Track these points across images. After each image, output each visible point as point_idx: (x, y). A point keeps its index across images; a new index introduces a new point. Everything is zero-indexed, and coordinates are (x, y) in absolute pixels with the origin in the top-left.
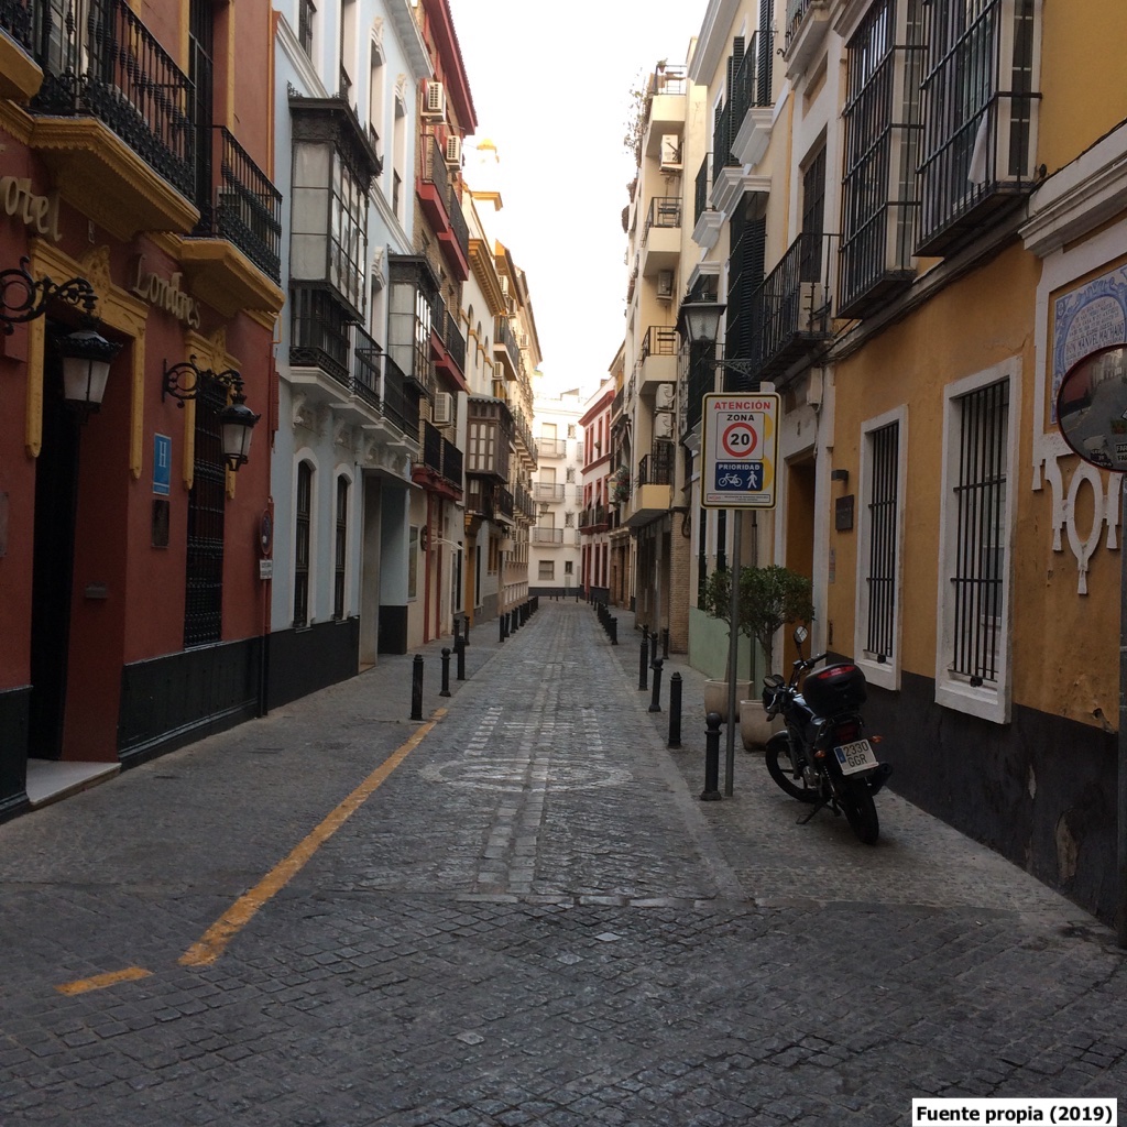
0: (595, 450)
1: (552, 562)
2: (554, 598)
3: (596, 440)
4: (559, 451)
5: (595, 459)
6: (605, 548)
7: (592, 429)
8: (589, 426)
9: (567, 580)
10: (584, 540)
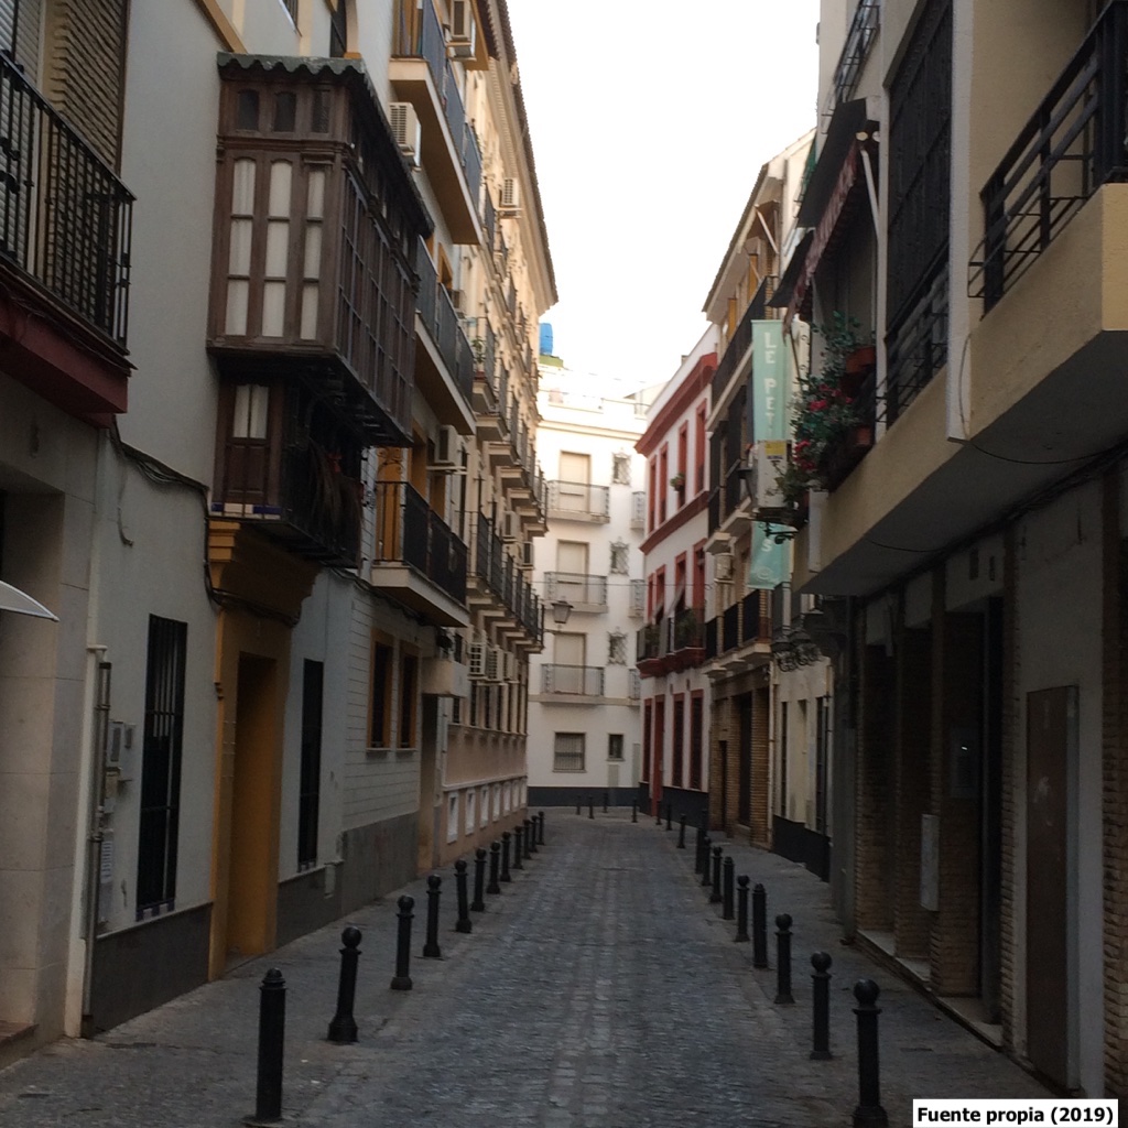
0: (672, 494)
1: (581, 736)
2: (585, 810)
3: (673, 473)
4: (596, 508)
5: (672, 511)
6: (697, 702)
7: (664, 456)
8: (657, 452)
9: (614, 773)
10: (648, 688)
